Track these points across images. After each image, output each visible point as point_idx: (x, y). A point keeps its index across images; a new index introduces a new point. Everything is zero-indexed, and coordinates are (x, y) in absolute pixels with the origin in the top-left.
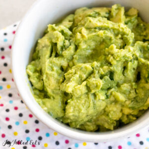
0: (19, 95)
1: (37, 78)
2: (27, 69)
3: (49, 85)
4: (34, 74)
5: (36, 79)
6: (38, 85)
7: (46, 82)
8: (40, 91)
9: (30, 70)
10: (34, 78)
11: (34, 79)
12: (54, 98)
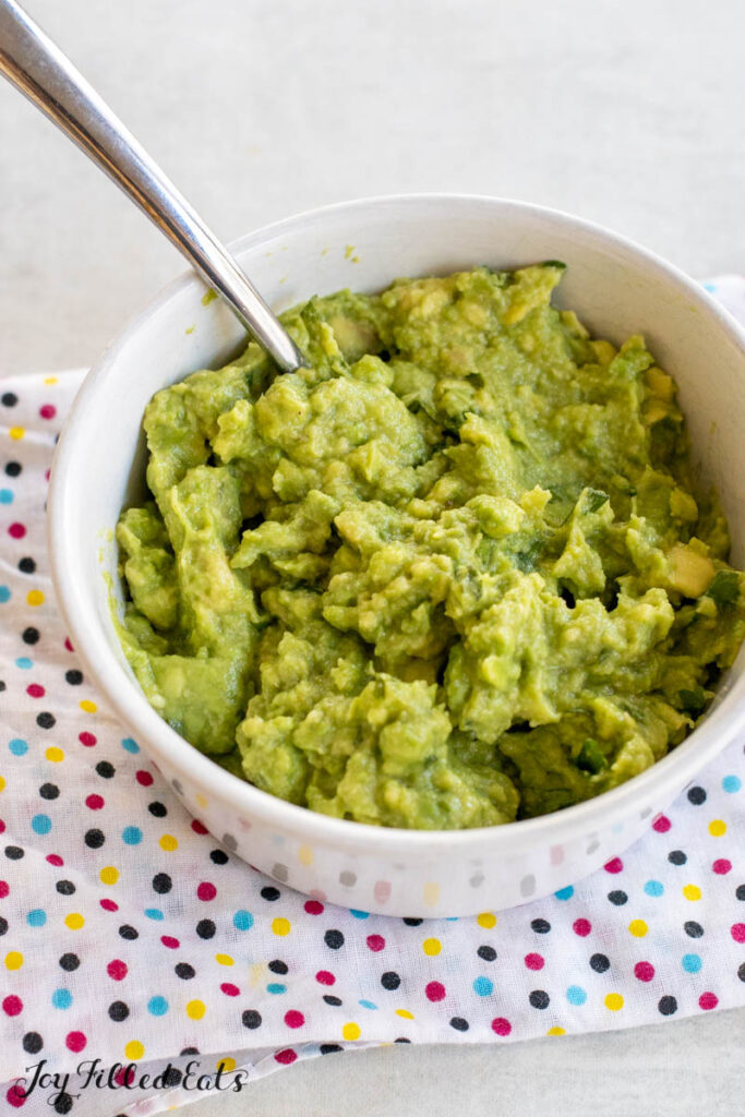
0: (68, 645)
1: (157, 571)
2: (121, 520)
3: (208, 592)
4: (147, 550)
5: (149, 569)
6: (155, 602)
7: (192, 579)
8: (155, 628)
9: (133, 528)
10: (143, 562)
11: (141, 570)
12: (212, 653)
